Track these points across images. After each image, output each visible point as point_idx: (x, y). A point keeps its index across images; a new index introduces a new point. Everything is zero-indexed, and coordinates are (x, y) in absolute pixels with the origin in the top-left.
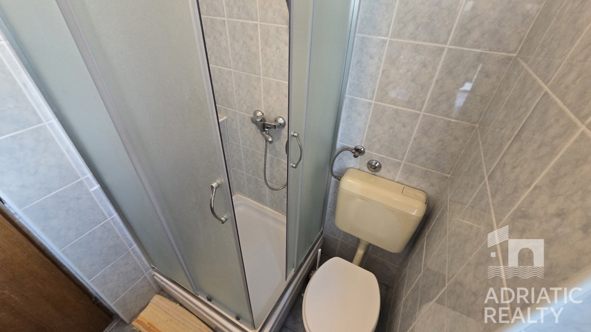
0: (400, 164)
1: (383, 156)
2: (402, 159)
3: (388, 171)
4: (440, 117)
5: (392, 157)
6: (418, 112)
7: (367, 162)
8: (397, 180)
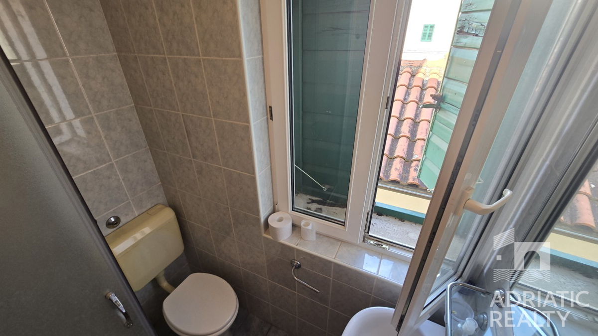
0: (129, 203)
1: (113, 209)
2: (128, 199)
3: (126, 215)
4: (126, 156)
5: (120, 204)
6: (110, 163)
7: (105, 225)
8: (137, 215)
